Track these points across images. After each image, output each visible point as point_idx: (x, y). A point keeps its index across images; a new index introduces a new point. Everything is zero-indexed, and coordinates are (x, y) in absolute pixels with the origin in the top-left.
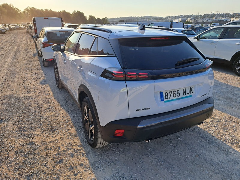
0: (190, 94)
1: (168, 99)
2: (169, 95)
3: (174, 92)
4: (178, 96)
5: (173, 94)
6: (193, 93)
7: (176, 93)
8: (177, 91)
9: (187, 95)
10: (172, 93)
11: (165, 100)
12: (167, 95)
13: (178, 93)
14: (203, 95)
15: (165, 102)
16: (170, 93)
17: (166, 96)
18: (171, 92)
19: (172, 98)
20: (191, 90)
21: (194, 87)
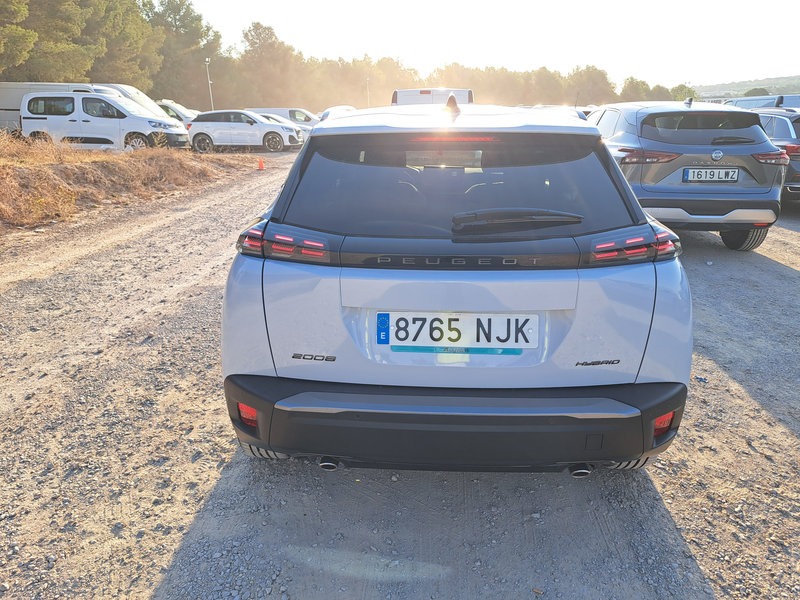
0: (508, 344)
1: (409, 342)
2: (413, 329)
3: (436, 324)
4: (450, 339)
5: (432, 329)
6: (527, 341)
7: (445, 327)
8: (450, 320)
9: (496, 344)
10: (427, 325)
11: (393, 341)
12: (405, 329)
13: (450, 329)
14: (593, 364)
15: (395, 349)
16: (419, 323)
17: (399, 329)
18: (424, 320)
19: (424, 340)
20: (519, 330)
21: (534, 319)
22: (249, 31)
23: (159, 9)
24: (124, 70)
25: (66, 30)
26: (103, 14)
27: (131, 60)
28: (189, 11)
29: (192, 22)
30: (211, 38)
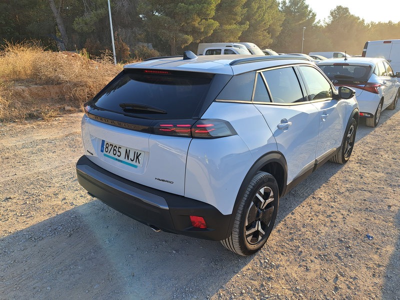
0: (134, 163)
1: (108, 154)
2: (109, 148)
3: (115, 148)
4: (118, 155)
5: (114, 150)
6: (139, 163)
7: (117, 150)
8: (119, 147)
9: (129, 161)
10: (113, 148)
11: (105, 152)
14: (162, 181)
15: (105, 155)
17: (106, 147)
18: (112, 145)
19: (111, 154)
20: (137, 157)
21: (143, 154)
22: (334, 11)
23: (288, 4)
24: (260, 35)
25: (234, 20)
26: (256, 10)
27: (264, 30)
28: (303, 4)
29: (303, 9)
30: (310, 17)
